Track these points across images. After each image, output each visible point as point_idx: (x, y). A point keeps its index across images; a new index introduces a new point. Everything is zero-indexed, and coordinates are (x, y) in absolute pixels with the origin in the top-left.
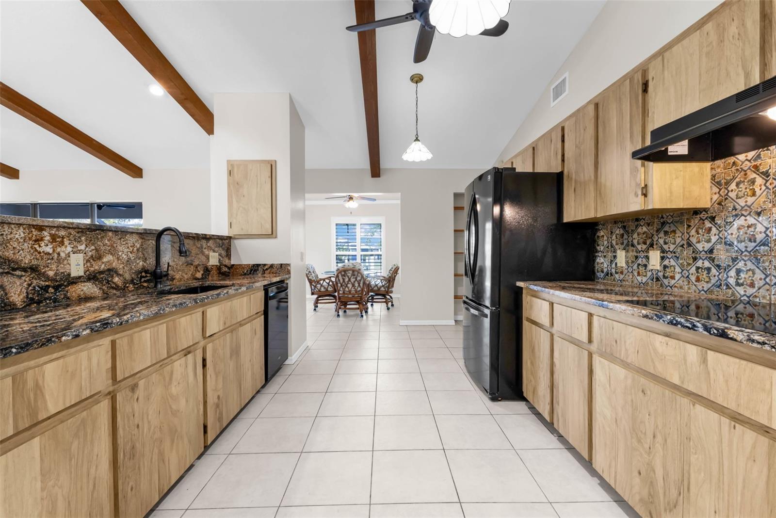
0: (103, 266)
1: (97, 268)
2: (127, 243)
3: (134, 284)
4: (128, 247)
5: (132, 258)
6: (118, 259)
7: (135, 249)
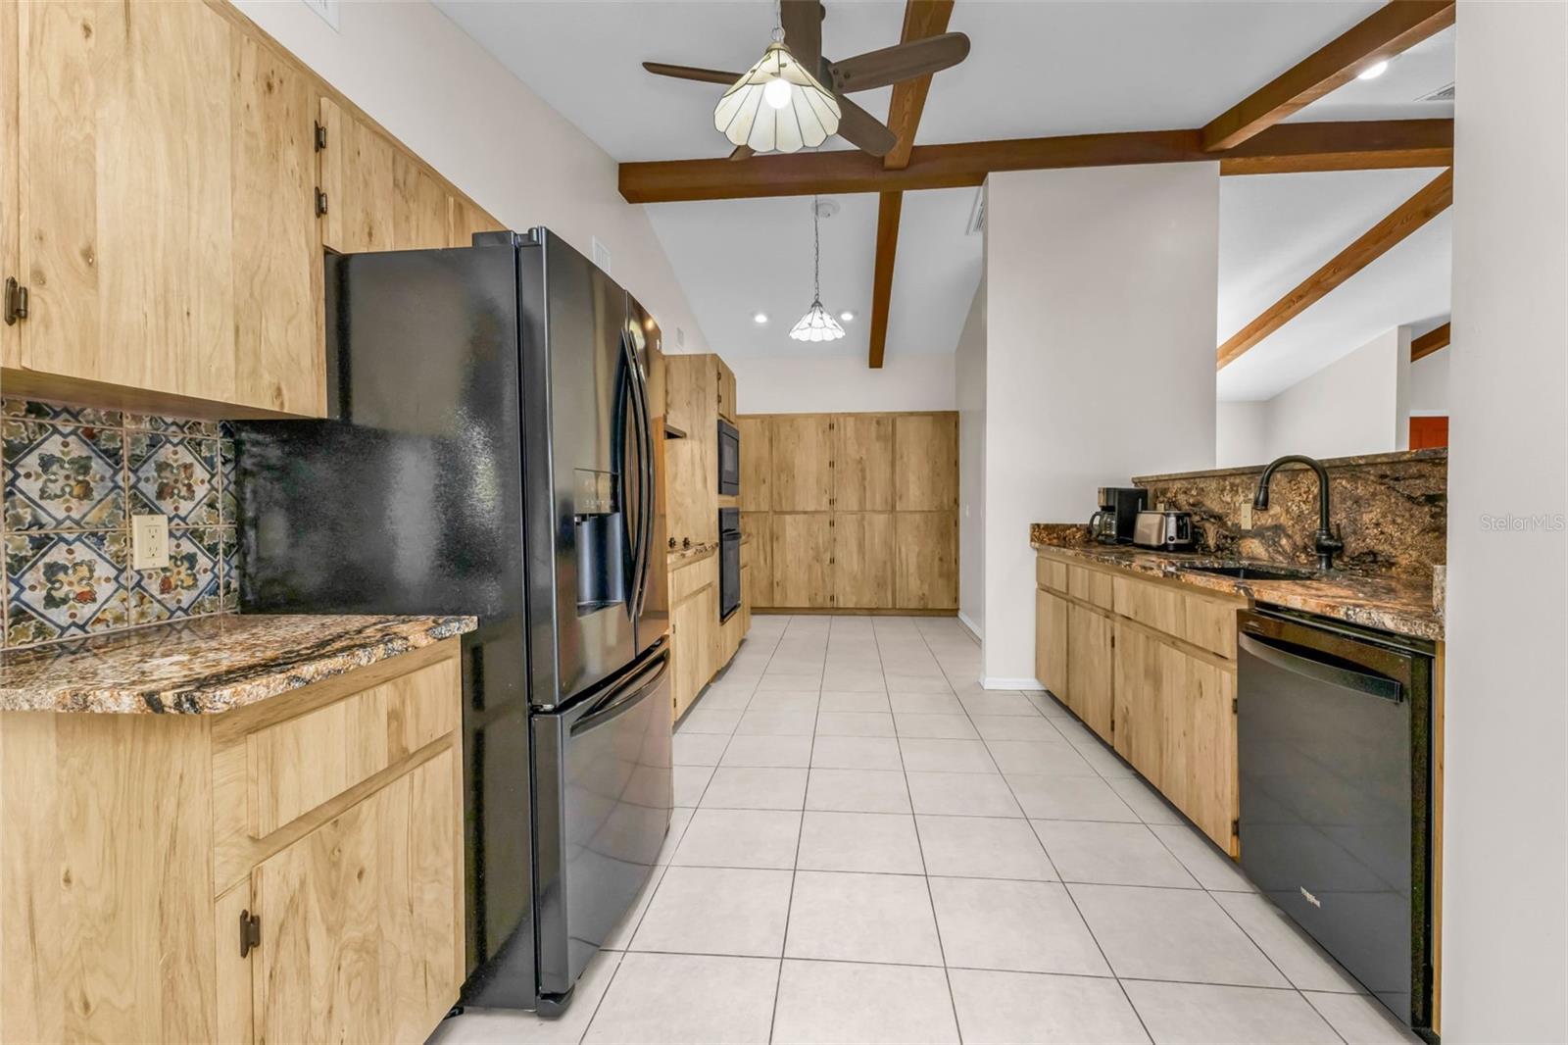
0: (1270, 521)
1: (1263, 522)
2: (1298, 488)
3: (1308, 554)
4: (1300, 495)
5: (1307, 512)
6: (1287, 512)
7: (1311, 496)
